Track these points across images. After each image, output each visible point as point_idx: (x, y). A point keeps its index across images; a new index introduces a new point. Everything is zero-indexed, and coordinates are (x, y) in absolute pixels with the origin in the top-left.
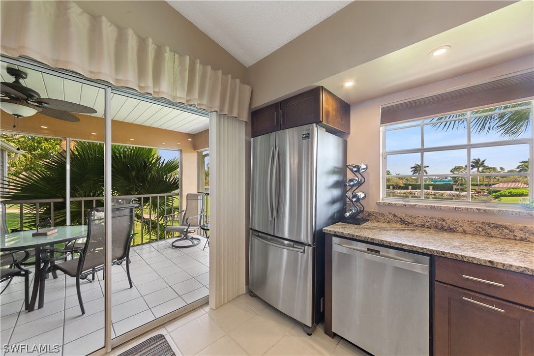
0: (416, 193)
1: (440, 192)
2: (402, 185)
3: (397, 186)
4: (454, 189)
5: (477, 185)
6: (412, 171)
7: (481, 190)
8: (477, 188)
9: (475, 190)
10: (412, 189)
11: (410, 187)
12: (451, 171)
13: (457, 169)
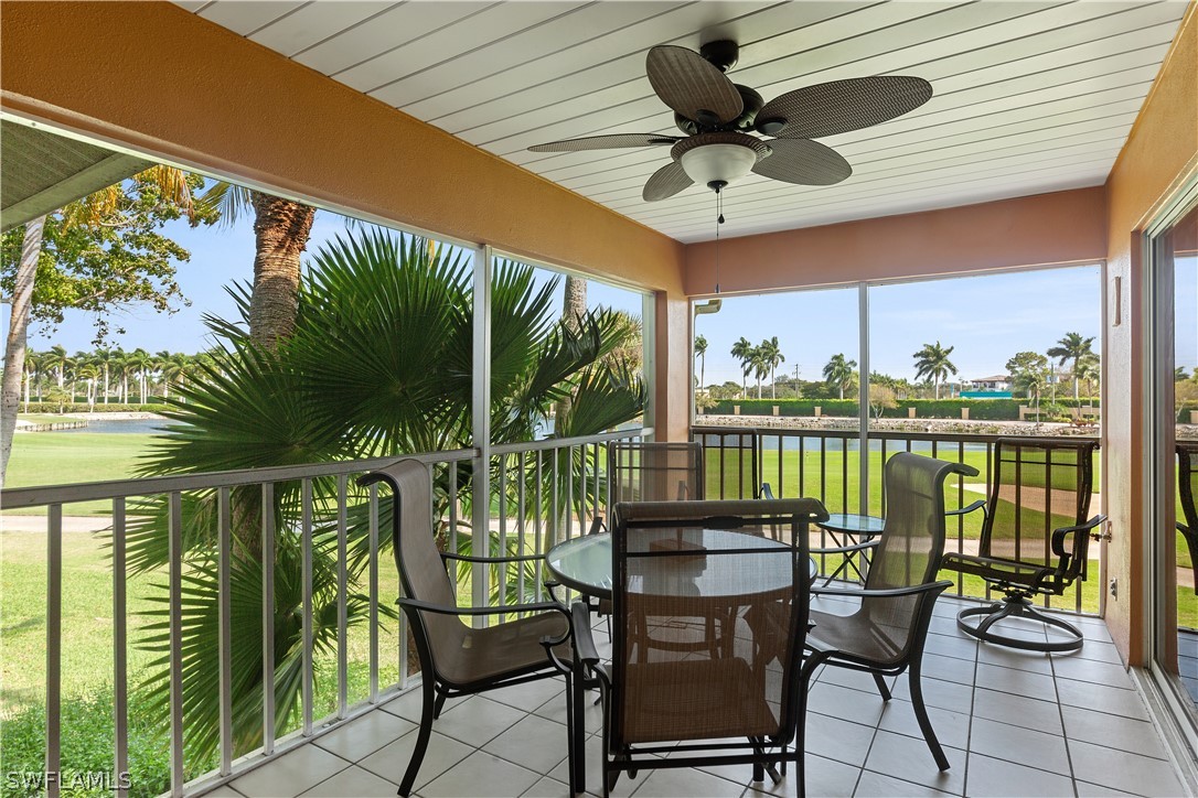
0: (929, 428)
1: (990, 422)
2: (894, 406)
3: (880, 407)
4: (1022, 416)
5: (1075, 404)
6: (916, 366)
7: (1085, 416)
8: (1073, 412)
9: (1070, 416)
10: (918, 415)
11: (912, 411)
12: (1008, 367)
13: (1023, 359)
